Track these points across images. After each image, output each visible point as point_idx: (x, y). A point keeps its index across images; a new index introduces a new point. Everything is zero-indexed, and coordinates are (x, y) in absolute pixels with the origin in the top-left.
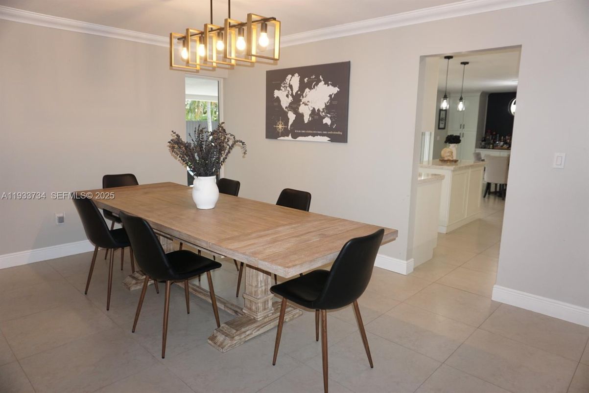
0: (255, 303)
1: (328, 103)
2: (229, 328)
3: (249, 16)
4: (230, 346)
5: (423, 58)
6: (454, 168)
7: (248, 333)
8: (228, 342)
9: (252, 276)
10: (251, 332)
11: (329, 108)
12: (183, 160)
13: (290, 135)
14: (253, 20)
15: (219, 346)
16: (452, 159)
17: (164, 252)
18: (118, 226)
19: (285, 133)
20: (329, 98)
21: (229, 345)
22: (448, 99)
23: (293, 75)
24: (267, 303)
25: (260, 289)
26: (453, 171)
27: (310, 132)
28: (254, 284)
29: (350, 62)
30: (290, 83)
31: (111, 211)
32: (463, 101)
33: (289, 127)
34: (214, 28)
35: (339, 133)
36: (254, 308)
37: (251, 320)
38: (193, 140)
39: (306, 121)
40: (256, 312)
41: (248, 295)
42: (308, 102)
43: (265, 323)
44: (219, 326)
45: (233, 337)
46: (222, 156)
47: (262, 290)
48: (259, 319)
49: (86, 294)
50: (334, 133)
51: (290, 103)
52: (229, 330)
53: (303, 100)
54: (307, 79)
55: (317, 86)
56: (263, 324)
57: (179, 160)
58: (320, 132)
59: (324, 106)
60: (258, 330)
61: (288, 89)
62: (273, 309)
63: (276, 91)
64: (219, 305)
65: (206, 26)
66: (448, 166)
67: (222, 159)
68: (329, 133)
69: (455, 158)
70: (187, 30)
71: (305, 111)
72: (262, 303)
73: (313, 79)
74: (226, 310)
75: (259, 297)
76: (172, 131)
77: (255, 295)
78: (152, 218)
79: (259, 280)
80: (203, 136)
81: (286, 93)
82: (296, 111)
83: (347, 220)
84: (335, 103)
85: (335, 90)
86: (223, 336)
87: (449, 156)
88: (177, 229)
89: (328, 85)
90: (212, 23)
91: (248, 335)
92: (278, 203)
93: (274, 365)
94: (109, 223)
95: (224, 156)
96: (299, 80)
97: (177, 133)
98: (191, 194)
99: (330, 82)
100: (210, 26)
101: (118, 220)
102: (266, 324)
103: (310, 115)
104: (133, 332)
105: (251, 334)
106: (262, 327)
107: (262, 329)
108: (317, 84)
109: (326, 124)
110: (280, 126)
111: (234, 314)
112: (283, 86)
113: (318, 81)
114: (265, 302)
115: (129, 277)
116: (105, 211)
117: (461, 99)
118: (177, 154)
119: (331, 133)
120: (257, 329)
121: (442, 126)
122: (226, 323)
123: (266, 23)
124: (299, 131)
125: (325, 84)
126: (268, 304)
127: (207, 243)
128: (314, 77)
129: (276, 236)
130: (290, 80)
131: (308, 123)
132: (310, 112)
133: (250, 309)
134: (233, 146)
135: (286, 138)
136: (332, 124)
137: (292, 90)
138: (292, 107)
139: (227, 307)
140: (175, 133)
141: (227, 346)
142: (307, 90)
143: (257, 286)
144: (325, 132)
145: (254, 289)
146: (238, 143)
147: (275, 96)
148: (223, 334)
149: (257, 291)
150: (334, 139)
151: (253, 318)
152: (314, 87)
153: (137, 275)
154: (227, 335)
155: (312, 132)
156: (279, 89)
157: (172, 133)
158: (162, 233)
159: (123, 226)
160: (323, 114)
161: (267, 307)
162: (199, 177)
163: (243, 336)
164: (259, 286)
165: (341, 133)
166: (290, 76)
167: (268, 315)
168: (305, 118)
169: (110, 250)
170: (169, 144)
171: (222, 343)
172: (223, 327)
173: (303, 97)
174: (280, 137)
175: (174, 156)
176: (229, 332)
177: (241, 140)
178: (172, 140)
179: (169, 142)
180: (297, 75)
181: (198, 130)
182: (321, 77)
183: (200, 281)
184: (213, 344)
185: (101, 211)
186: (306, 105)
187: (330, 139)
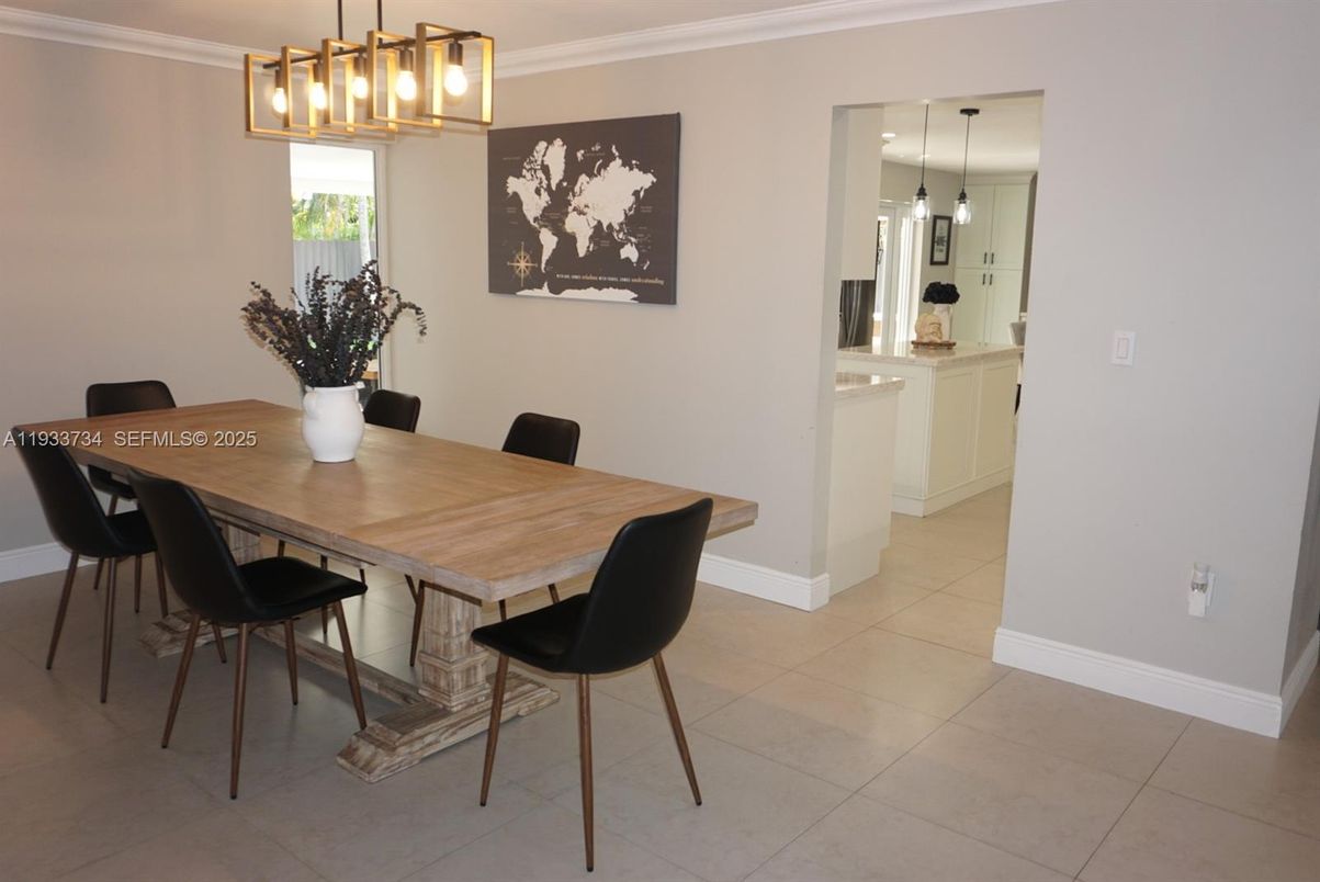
0: (447, 673)
1: (630, 210)
2: (385, 729)
3: (420, 27)
4: (388, 768)
5: (840, 111)
6: (939, 362)
7: (429, 739)
8: (383, 760)
9: (438, 612)
10: (436, 736)
11: (633, 222)
12: (279, 349)
13: (546, 284)
14: (428, 35)
15: (362, 769)
16: (939, 341)
17: (234, 563)
18: (126, 506)
19: (534, 281)
20: (632, 199)
21: (385, 765)
22: (927, 198)
23: (550, 142)
24: (472, 672)
25: (456, 641)
26: (938, 369)
27: (591, 278)
28: (443, 629)
29: (678, 114)
30: (543, 161)
31: (108, 469)
32: (968, 201)
33: (543, 266)
34: (346, 47)
35: (656, 281)
36: (443, 683)
37: (437, 711)
38: (301, 305)
39: (582, 252)
40: (448, 693)
41: (430, 655)
42: (586, 206)
43: (471, 717)
44: (363, 725)
45: (394, 749)
46: (371, 340)
47: (461, 643)
48: (455, 709)
49: (49, 668)
50: (647, 281)
51: (545, 210)
52: (386, 734)
53: (575, 202)
54: (582, 152)
55: (605, 169)
56: (465, 720)
57: (269, 349)
58: (613, 279)
59: (622, 218)
60: (454, 733)
61: (540, 174)
62: (487, 685)
63: (511, 180)
64: (364, 682)
65: (325, 43)
66: (930, 356)
67: (370, 347)
68: (634, 280)
69: (945, 338)
70: (284, 50)
71: (580, 227)
72: (462, 672)
73: (595, 152)
74: (384, 693)
75: (455, 658)
76: (253, 283)
77: (445, 655)
78: (204, 483)
79: (454, 621)
80: (324, 293)
81: (536, 183)
82: (558, 230)
83: (651, 483)
84: (647, 209)
85: (646, 180)
86: (372, 747)
87: (932, 333)
88: (263, 507)
89: (631, 169)
90: (341, 38)
91: (430, 745)
92: (507, 448)
93: (483, 804)
94: (104, 499)
95: (375, 338)
96: (563, 154)
97: (263, 287)
98: (301, 428)
99: (634, 162)
100: (335, 45)
101: (126, 492)
102: (472, 719)
103: (591, 238)
104: (164, 747)
105: (437, 742)
106: (462, 728)
107: (463, 730)
108: (605, 166)
109: (628, 259)
110: (523, 264)
111: (399, 701)
112: (528, 167)
113: (609, 159)
114: (470, 671)
115: (154, 626)
116: (92, 469)
117: (963, 197)
118: (264, 337)
119: (639, 280)
120: (451, 731)
121: (940, 257)
122: (380, 720)
123: (460, 42)
124: (567, 277)
125: (624, 165)
126: (475, 674)
127: (328, 534)
128: (598, 148)
129: (484, 518)
130: (542, 153)
131: (586, 256)
132: (591, 232)
133: (435, 687)
134: (394, 316)
135: (536, 292)
136: (641, 259)
137: (548, 179)
138: (548, 217)
139: (386, 687)
140: (258, 287)
141: (379, 768)
142: (583, 178)
143: (448, 634)
144: (625, 280)
145: (442, 642)
146: (407, 309)
147: (510, 191)
148: (372, 743)
149: (449, 644)
150: (647, 296)
151: (441, 706)
152: (599, 172)
153: (173, 621)
154: (380, 745)
155: (596, 278)
156: (519, 175)
157: (253, 287)
158: (230, 519)
159: (139, 505)
160: (621, 236)
161: (473, 682)
162: (316, 389)
163: (417, 746)
164: (454, 633)
165: (662, 282)
166: (542, 145)
167: (476, 700)
168: (578, 245)
169: (107, 560)
170: (244, 313)
171: (368, 763)
172: (372, 728)
173: (574, 196)
174: (523, 289)
175: (257, 341)
176: (386, 738)
177: (413, 302)
178: (250, 305)
179: (245, 309)
180: (558, 142)
181: (314, 279)
182: (614, 150)
183: (325, 632)
184: (348, 766)
185: (85, 470)
186: (581, 213)
187: (636, 296)
